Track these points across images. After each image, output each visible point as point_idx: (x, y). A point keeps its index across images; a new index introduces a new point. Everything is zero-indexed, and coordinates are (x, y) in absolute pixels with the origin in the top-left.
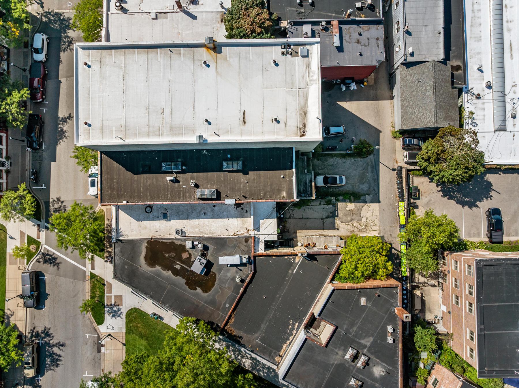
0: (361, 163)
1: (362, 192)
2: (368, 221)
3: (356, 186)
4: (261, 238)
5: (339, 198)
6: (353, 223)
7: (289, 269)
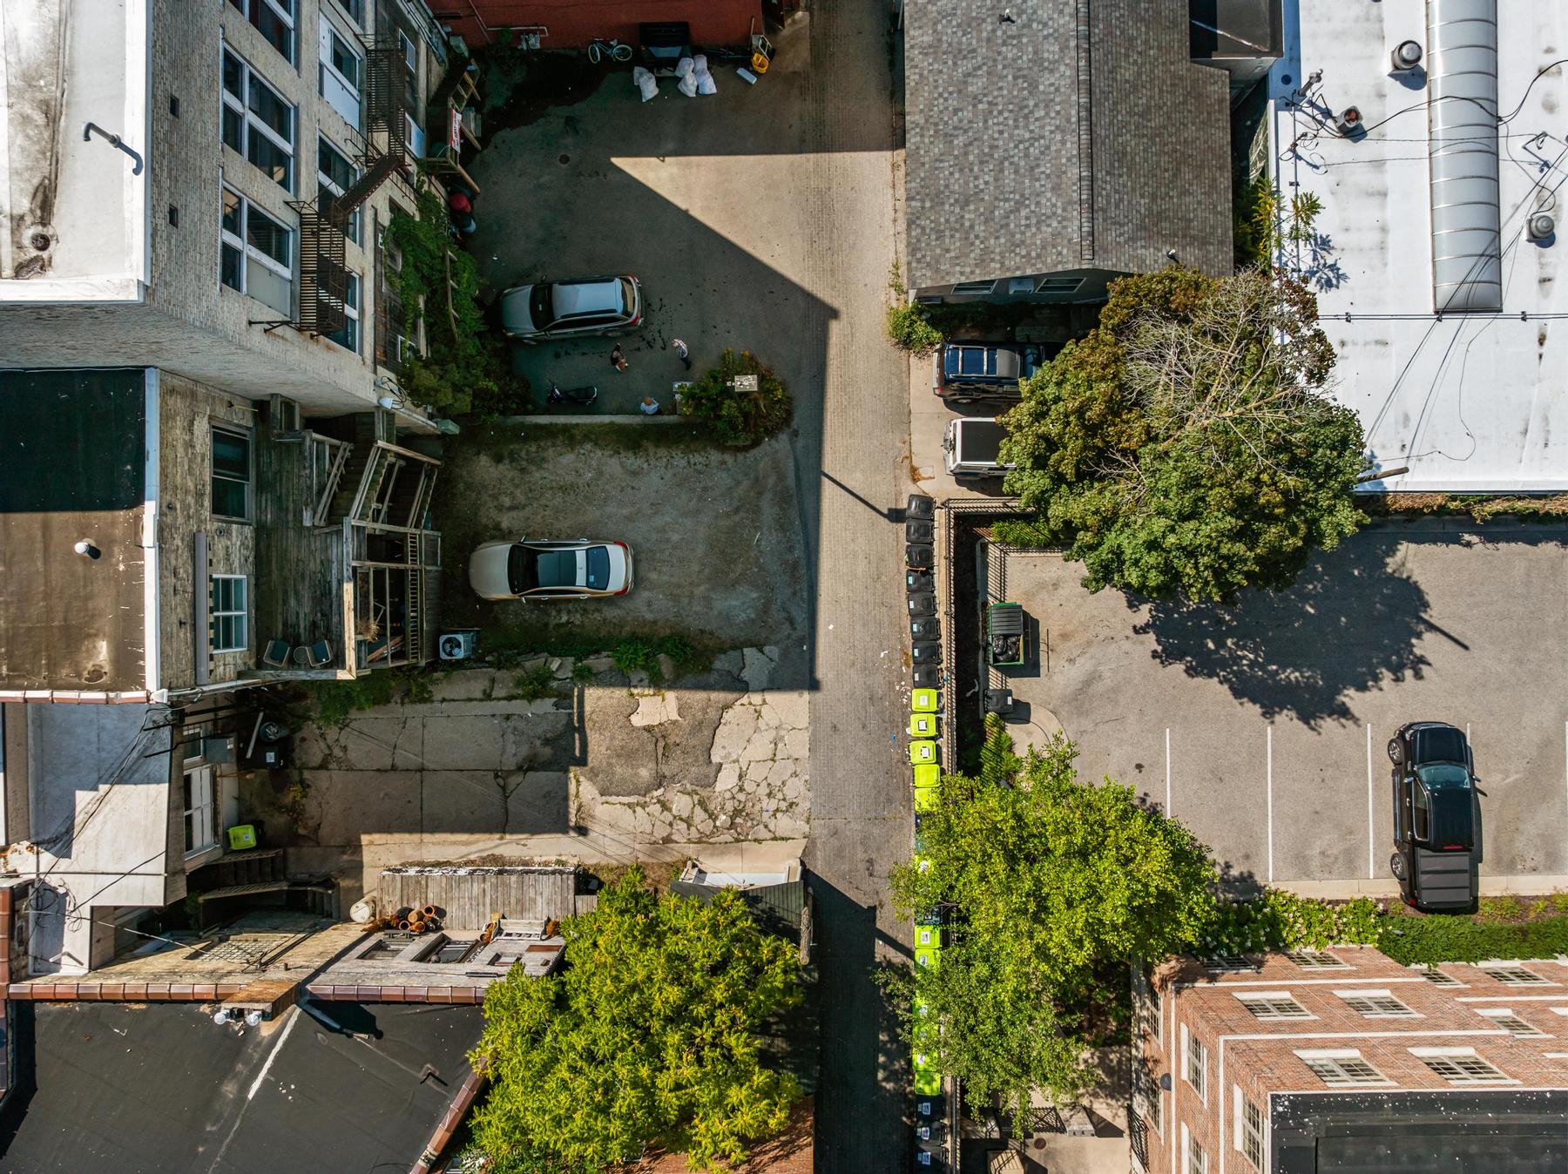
0: (722, 479)
1: (726, 634)
2: (749, 787)
3: (691, 596)
4: (73, 891)
5: (591, 661)
6: (669, 796)
7: (226, 1072)
